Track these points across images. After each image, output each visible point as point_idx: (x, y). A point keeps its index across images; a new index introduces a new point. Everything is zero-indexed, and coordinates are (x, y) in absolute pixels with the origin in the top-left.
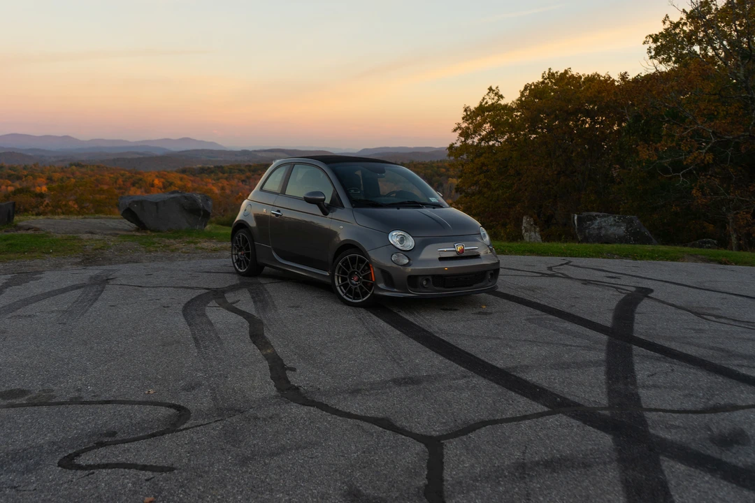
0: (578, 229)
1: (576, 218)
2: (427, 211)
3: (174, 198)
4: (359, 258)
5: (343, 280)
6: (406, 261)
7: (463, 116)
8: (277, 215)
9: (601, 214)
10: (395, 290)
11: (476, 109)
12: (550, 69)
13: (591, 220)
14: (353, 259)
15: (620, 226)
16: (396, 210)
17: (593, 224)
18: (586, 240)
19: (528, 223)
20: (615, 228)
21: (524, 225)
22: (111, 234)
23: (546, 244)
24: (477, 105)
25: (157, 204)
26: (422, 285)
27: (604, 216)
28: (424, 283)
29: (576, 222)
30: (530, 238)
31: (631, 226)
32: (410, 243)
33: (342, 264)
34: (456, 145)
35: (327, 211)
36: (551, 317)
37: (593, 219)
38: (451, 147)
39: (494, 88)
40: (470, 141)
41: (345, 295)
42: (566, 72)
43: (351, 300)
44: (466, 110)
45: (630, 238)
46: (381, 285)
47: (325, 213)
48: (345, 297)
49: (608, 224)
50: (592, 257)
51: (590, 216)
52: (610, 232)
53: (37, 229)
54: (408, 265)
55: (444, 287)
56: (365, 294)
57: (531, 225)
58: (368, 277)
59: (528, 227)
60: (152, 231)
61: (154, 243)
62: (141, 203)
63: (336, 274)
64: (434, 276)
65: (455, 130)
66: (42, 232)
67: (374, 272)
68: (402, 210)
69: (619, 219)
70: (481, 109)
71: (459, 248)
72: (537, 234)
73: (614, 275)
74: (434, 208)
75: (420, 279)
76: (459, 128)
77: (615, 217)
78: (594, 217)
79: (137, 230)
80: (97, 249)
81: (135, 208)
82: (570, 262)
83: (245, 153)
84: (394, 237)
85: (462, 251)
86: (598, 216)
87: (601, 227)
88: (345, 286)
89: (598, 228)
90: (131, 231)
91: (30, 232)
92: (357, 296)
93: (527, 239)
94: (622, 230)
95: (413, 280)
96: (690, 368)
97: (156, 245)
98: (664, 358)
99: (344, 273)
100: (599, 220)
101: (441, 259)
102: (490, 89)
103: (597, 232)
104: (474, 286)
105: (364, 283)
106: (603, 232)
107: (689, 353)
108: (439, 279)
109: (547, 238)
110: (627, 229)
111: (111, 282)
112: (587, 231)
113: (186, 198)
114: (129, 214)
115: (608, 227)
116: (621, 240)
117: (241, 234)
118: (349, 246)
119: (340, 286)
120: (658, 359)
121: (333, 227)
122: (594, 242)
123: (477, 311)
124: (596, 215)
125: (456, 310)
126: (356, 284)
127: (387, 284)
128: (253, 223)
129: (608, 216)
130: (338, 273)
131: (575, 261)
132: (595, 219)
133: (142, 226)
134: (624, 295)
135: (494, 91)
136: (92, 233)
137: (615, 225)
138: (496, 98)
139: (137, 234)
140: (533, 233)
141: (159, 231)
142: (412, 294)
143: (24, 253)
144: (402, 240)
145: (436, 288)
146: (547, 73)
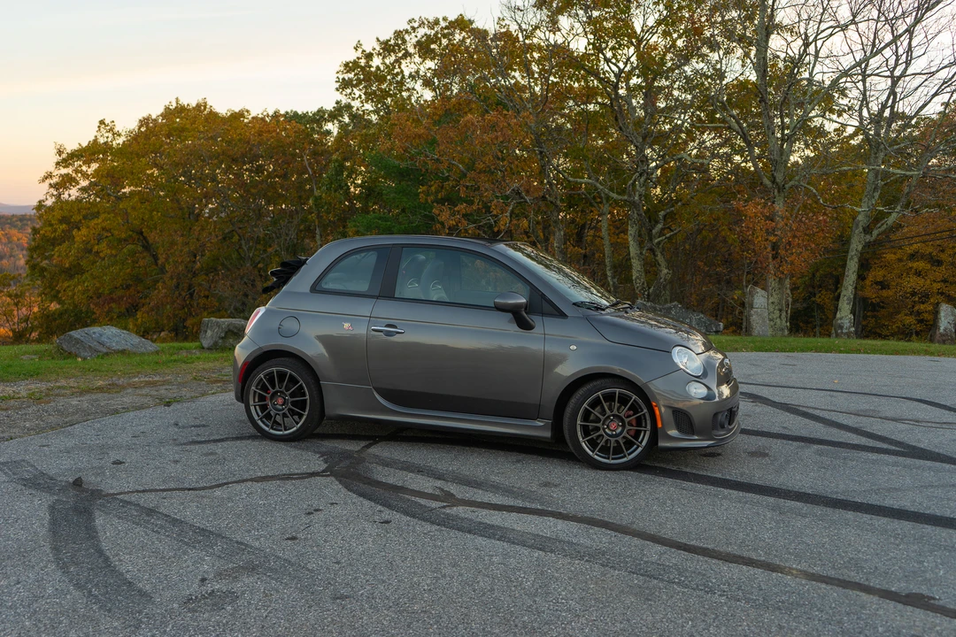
4: (620, 393)
6: (706, 391)
7: (56, 161)
8: (389, 334)
10: (696, 437)
12: (178, 100)
26: (723, 425)
32: (699, 365)
33: (588, 406)
34: (46, 203)
35: (533, 324)
38: (40, 206)
39: (106, 121)
40: (65, 195)
41: (595, 453)
42: (198, 106)
43: (607, 461)
44: (60, 152)
46: (673, 432)
47: (525, 325)
48: (598, 457)
54: (708, 397)
56: (629, 448)
63: (579, 422)
65: (43, 181)
75: (719, 418)
76: (50, 176)
88: (595, 438)
102: (102, 122)
105: (629, 431)
117: (276, 367)
119: (586, 441)
121: (552, 349)
125: (718, 454)
127: (682, 429)
128: (314, 350)
130: (583, 421)
135: (107, 125)
138: (110, 135)
146: (174, 105)
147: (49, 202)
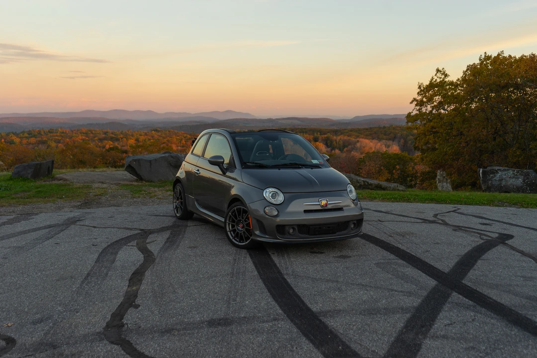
0: (482, 180)
1: (481, 171)
2: (304, 171)
3: (163, 157)
4: (243, 209)
5: (233, 226)
6: (276, 213)
7: (418, 91)
8: (197, 173)
9: (502, 168)
10: (267, 236)
11: (427, 86)
12: (485, 53)
13: (493, 173)
14: (239, 210)
15: (518, 178)
16: (277, 170)
17: (495, 176)
18: (489, 189)
19: (441, 175)
20: (514, 180)
21: (438, 177)
22: (115, 184)
23: (455, 193)
24: (428, 83)
25: (150, 161)
26: (289, 233)
27: (504, 170)
28: (291, 231)
29: (481, 175)
30: (443, 187)
31: (528, 178)
32: (281, 198)
33: (232, 214)
34: (412, 114)
35: (225, 171)
36: (401, 261)
37: (495, 172)
38: (409, 115)
39: (440, 69)
40: (424, 110)
41: (234, 238)
42: (499, 55)
43: (237, 243)
44: (420, 87)
45: (527, 188)
46: (257, 232)
47: (224, 174)
48: (233, 240)
49: (508, 176)
50: (484, 204)
51: (493, 170)
52: (509, 183)
53: (65, 180)
54: (277, 216)
55: (309, 234)
56: (247, 239)
57: (444, 177)
58: (248, 225)
59: (442, 178)
60: (146, 181)
61: (141, 191)
62: (138, 161)
64: (299, 226)
65: (412, 102)
66: (68, 182)
67: (252, 221)
68: (282, 170)
69: (518, 172)
70: (432, 85)
71: (324, 202)
72: (448, 185)
73: (487, 222)
74: (312, 169)
75: (287, 228)
76: (415, 100)
77: (514, 171)
78: (496, 171)
79: (137, 181)
80: (97, 195)
81: (134, 164)
82: (459, 209)
83: (270, 120)
84: (268, 193)
85: (326, 205)
86: (500, 170)
87: (502, 180)
88: (234, 231)
89: (499, 180)
90: (131, 181)
91: (61, 182)
92: (241, 240)
93: (440, 188)
94: (519, 181)
95: (281, 229)
96: (492, 318)
97: (143, 192)
98: (474, 307)
99: (233, 221)
100: (500, 173)
101: (306, 211)
102: (438, 71)
103: (498, 183)
104: (337, 233)
105: (246, 229)
106: (503, 183)
107: (503, 302)
108: (304, 228)
109: (456, 187)
110: (523, 181)
111: (78, 223)
112: (490, 182)
113: (172, 157)
114: (130, 169)
115: (508, 179)
116: (518, 190)
117: (178, 187)
118: (237, 199)
119: (230, 231)
120: (468, 308)
122: (496, 191)
123: (339, 254)
124: (498, 170)
125: (322, 253)
126: (242, 231)
127: (261, 231)
129: (508, 170)
130: (229, 220)
131: (463, 208)
132: (497, 172)
133: (140, 178)
134: (483, 241)
135: (441, 71)
136: (103, 183)
137: (513, 177)
138: (443, 76)
139: (135, 183)
140: (445, 184)
141: (151, 181)
142: (280, 240)
143: (45, 198)
144: (274, 196)
145: (300, 235)
146: (483, 57)
147: (415, 112)
